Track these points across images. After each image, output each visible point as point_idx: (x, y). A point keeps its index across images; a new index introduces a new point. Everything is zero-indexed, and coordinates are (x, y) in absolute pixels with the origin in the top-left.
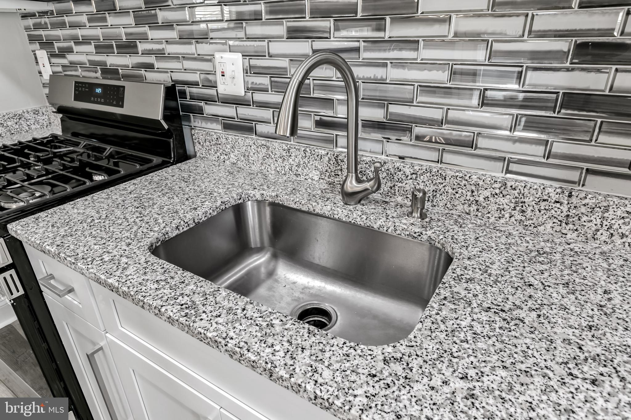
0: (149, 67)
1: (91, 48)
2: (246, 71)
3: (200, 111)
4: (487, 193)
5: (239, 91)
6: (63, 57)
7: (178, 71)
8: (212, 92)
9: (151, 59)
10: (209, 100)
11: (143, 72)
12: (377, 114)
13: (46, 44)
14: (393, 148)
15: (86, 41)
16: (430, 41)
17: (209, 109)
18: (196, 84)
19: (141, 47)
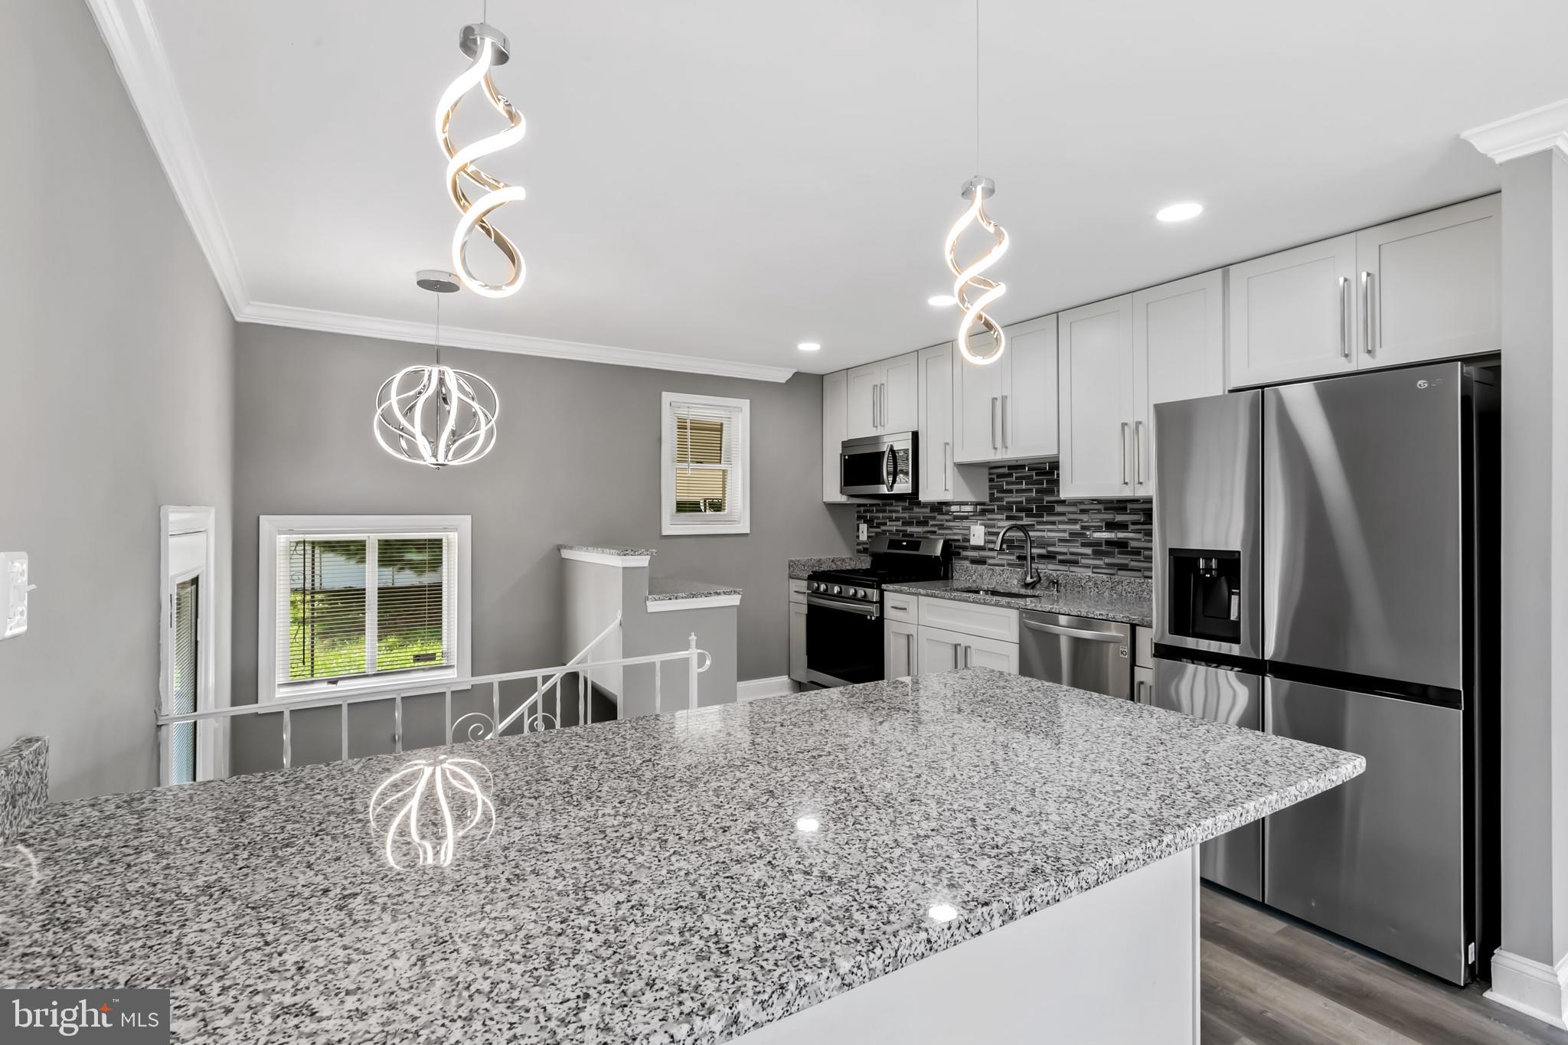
0: (934, 532)
1: (900, 523)
2: (985, 534)
3: (959, 554)
4: (1084, 581)
5: (982, 543)
6: (879, 527)
7: (950, 534)
8: (967, 544)
9: (935, 529)
10: (965, 548)
11: (929, 535)
12: (1043, 551)
13: (870, 523)
14: (1051, 567)
15: (897, 519)
16: (1061, 523)
17: (964, 553)
18: (959, 540)
19: (931, 523)
